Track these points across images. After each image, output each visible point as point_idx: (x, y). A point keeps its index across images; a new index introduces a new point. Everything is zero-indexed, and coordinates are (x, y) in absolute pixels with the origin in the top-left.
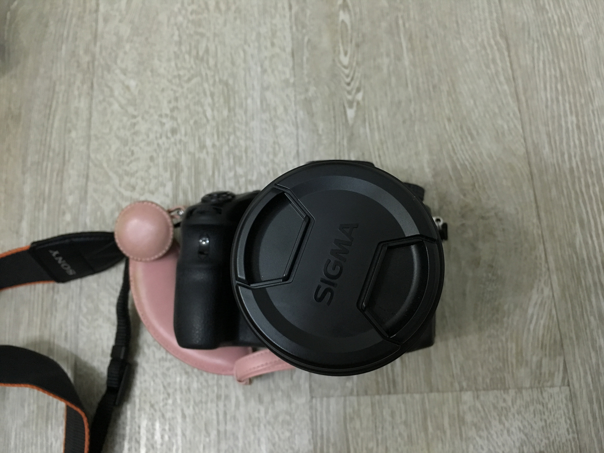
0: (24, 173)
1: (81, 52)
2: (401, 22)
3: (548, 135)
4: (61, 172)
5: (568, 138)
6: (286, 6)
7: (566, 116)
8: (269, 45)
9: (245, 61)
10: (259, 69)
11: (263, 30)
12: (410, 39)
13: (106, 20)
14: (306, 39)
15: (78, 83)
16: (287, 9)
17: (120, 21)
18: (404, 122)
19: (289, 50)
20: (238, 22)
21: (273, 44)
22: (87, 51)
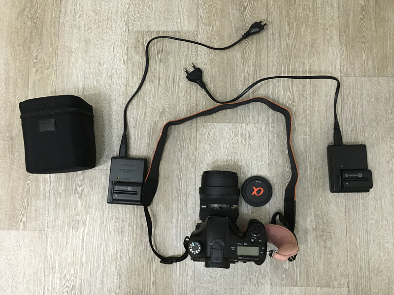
0: (172, 200)
1: (191, 155)
2: (308, 157)
3: (353, 206)
4: (186, 201)
5: (359, 208)
6: (267, 145)
7: (360, 200)
8: (260, 160)
9: (252, 166)
10: (257, 169)
11: (258, 154)
12: (311, 164)
13: (200, 142)
14: (274, 160)
15: (190, 167)
16: (267, 147)
17: (205, 144)
18: (306, 196)
19: (267, 163)
20: (249, 150)
21: (262, 160)
22: (193, 154)
